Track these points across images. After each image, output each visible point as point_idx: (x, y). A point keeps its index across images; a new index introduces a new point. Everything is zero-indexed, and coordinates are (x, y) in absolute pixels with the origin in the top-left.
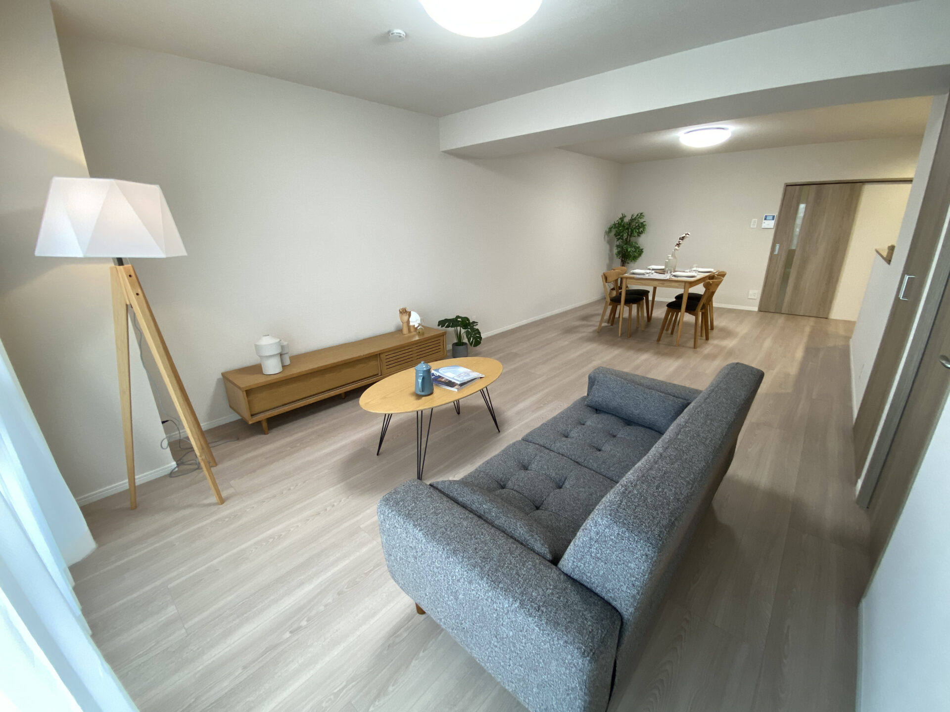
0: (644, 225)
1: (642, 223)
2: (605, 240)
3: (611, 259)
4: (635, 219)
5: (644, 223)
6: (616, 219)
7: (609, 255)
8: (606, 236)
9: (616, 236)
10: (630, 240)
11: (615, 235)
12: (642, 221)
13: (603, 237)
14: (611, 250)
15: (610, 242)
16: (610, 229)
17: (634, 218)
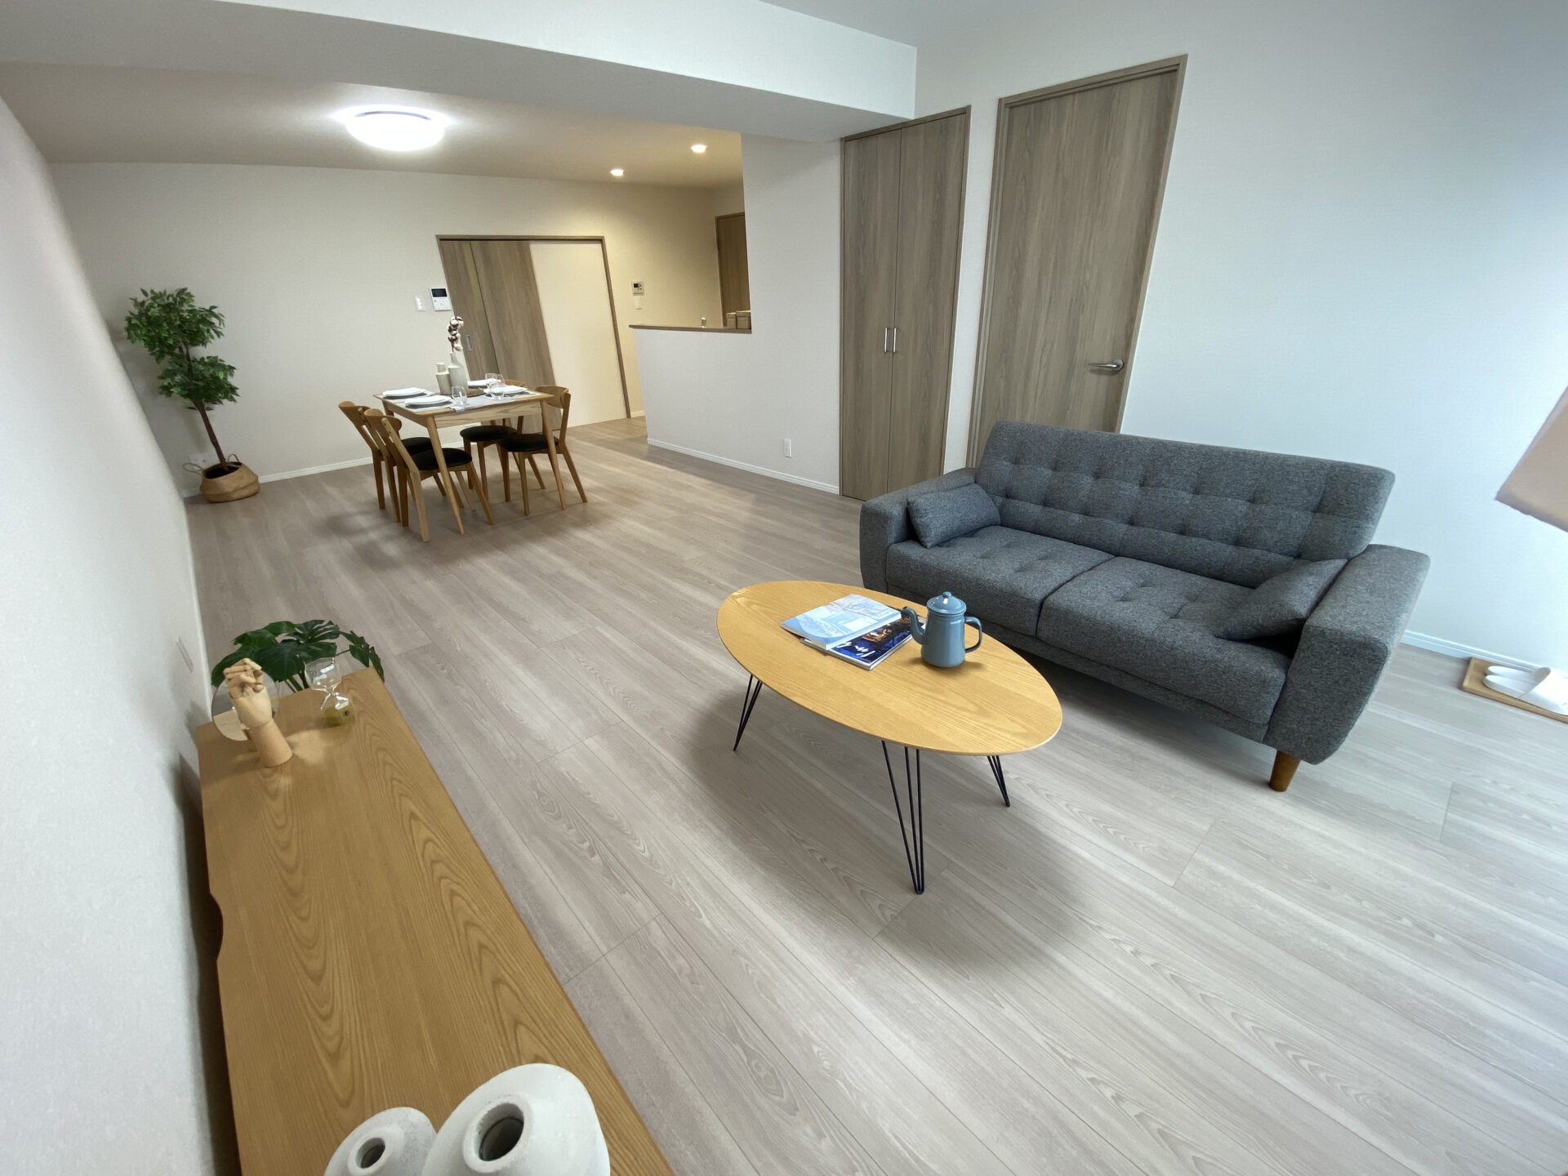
0: (216, 316)
9: (151, 349)
11: (146, 345)
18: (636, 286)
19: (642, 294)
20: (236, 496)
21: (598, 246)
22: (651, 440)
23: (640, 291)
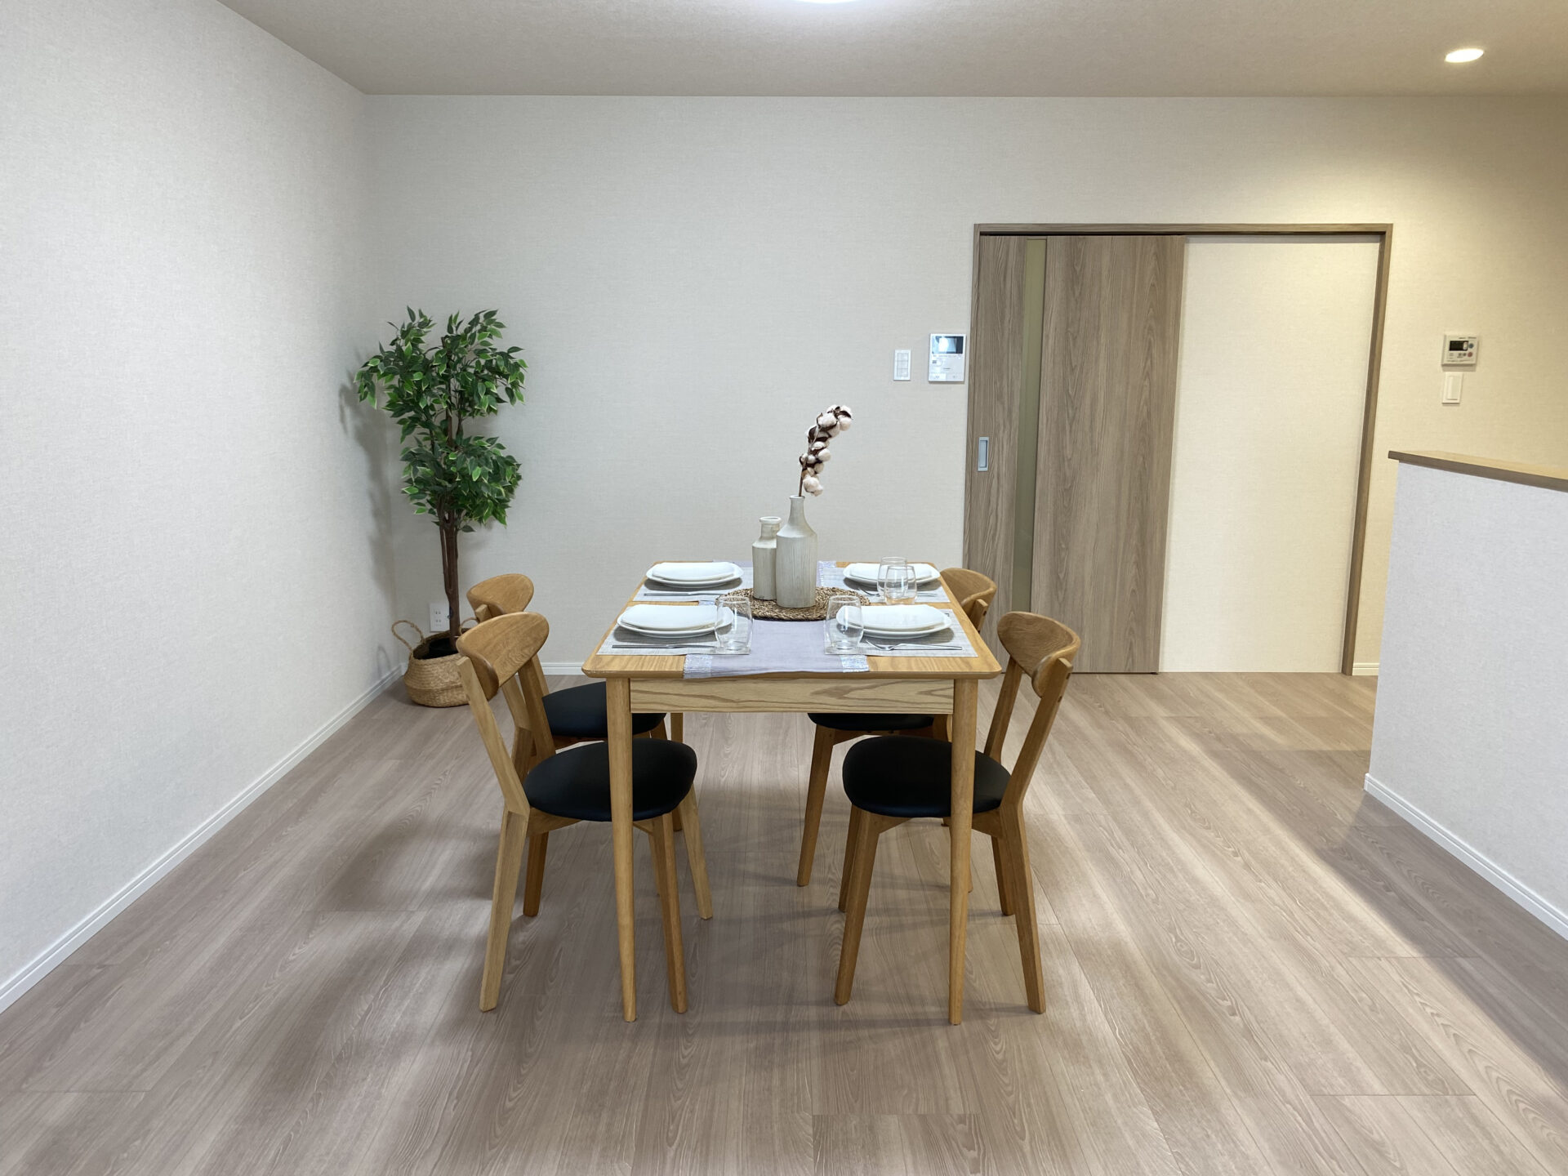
0: (517, 366)
1: (505, 356)
2: (345, 429)
3: (382, 512)
4: (467, 337)
5: (516, 357)
6: (383, 337)
7: (372, 496)
8: (348, 411)
9: (398, 413)
10: (460, 431)
11: (391, 405)
12: (500, 344)
13: (337, 412)
14: (376, 473)
15: (367, 439)
16: (366, 381)
17: (461, 331)
18: (1456, 346)
19: (1471, 367)
20: (444, 699)
21: (1371, 249)
22: (1373, 782)
23: (1466, 360)
